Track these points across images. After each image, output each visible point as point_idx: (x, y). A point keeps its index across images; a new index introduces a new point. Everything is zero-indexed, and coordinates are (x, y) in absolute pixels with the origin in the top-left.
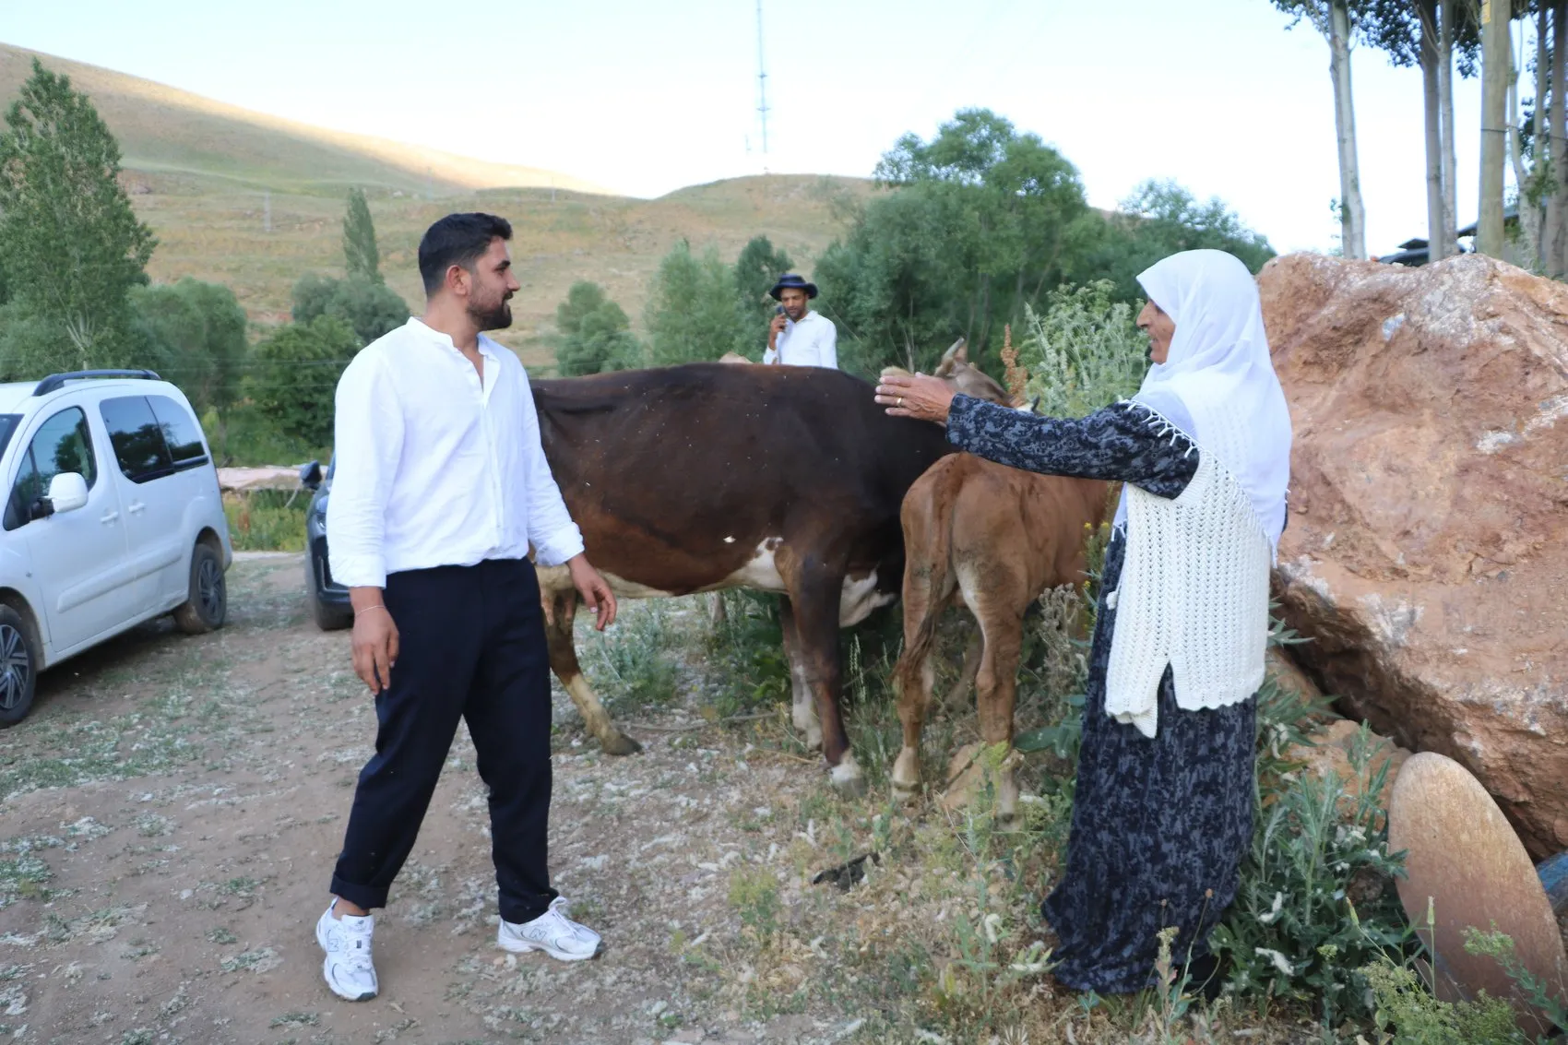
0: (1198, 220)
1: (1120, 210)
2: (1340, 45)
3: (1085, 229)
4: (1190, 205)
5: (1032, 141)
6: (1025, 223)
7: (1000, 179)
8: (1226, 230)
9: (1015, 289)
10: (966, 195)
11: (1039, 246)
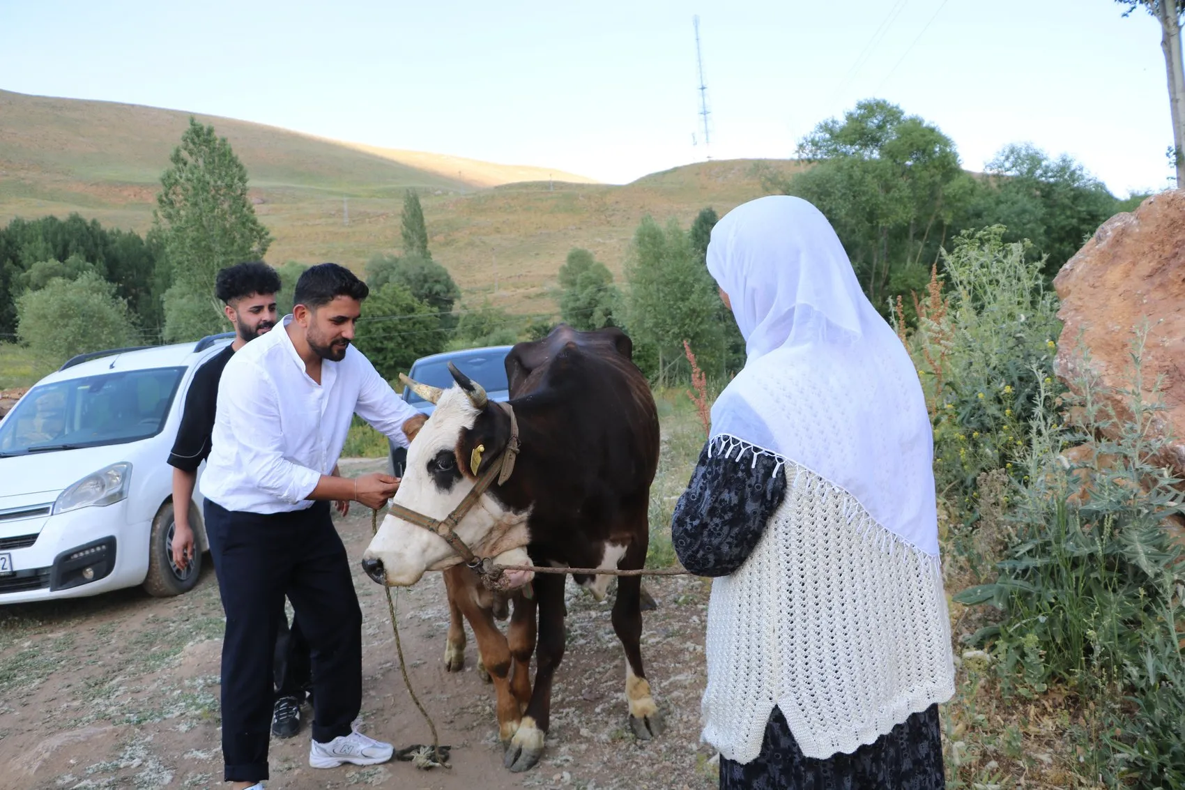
0: (1050, 174)
1: (989, 172)
2: (1171, 23)
3: (961, 187)
4: (1044, 163)
5: (916, 123)
6: (913, 186)
7: (891, 154)
8: (1074, 181)
9: (907, 236)
10: (867, 167)
11: (924, 203)
